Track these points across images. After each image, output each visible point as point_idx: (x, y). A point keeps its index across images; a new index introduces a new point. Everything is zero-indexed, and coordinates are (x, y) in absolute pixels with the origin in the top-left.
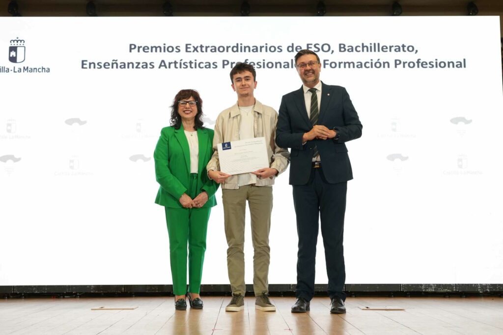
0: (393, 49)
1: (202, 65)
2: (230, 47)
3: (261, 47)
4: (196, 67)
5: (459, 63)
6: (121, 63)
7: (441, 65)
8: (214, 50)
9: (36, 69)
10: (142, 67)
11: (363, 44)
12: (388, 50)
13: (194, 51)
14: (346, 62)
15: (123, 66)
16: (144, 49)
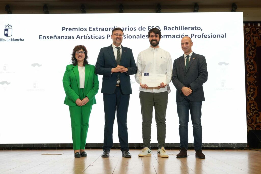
0: (190, 29)
1: (97, 37)
2: (111, 28)
3: (126, 28)
4: (94, 38)
5: (223, 35)
6: (58, 36)
7: (214, 36)
8: (103, 29)
9: (17, 39)
10: (68, 38)
11: (175, 26)
12: (188, 29)
13: (93, 31)
14: (167, 35)
15: (59, 38)
16: (69, 30)
